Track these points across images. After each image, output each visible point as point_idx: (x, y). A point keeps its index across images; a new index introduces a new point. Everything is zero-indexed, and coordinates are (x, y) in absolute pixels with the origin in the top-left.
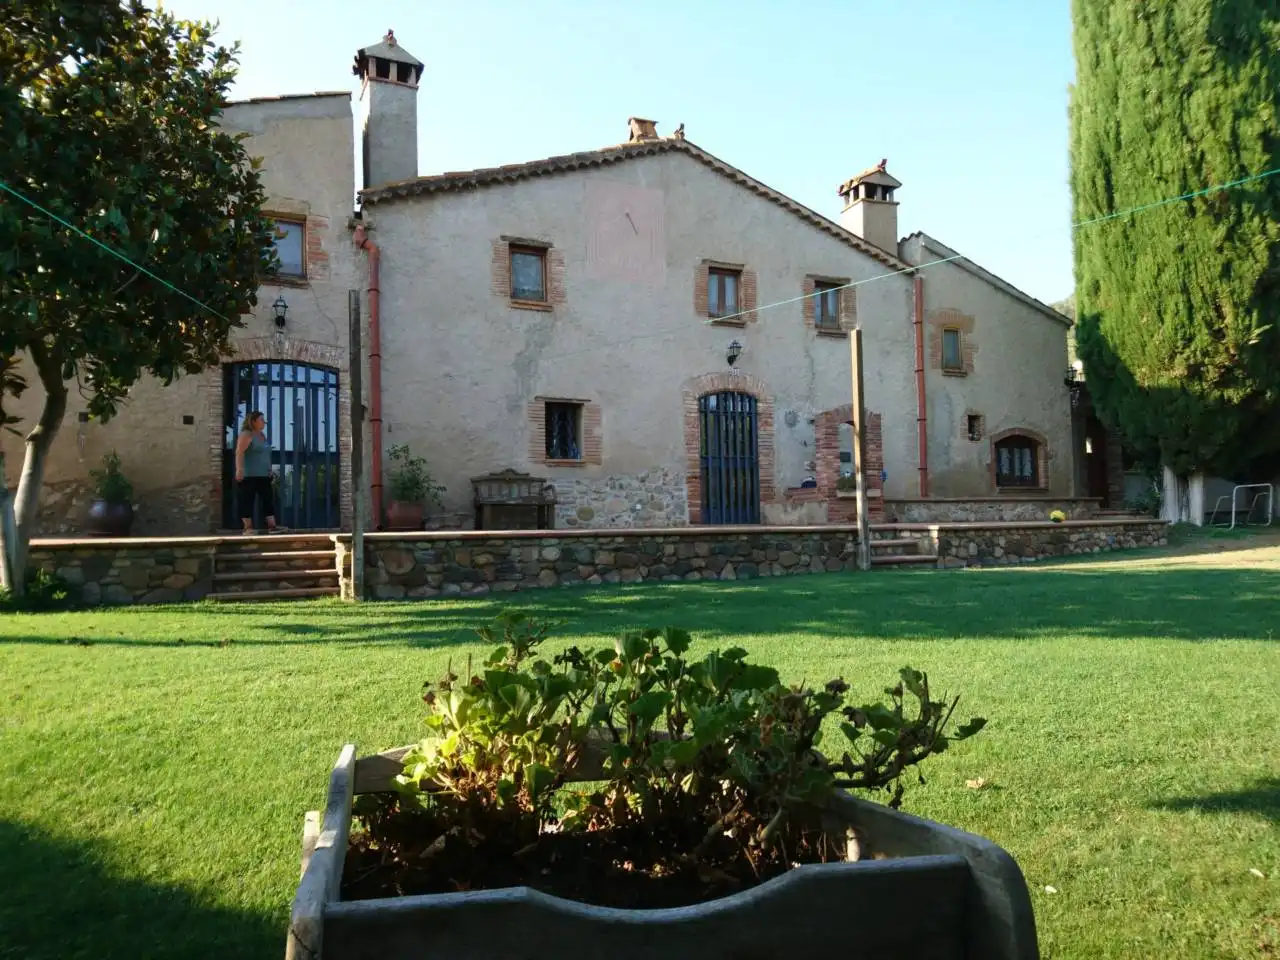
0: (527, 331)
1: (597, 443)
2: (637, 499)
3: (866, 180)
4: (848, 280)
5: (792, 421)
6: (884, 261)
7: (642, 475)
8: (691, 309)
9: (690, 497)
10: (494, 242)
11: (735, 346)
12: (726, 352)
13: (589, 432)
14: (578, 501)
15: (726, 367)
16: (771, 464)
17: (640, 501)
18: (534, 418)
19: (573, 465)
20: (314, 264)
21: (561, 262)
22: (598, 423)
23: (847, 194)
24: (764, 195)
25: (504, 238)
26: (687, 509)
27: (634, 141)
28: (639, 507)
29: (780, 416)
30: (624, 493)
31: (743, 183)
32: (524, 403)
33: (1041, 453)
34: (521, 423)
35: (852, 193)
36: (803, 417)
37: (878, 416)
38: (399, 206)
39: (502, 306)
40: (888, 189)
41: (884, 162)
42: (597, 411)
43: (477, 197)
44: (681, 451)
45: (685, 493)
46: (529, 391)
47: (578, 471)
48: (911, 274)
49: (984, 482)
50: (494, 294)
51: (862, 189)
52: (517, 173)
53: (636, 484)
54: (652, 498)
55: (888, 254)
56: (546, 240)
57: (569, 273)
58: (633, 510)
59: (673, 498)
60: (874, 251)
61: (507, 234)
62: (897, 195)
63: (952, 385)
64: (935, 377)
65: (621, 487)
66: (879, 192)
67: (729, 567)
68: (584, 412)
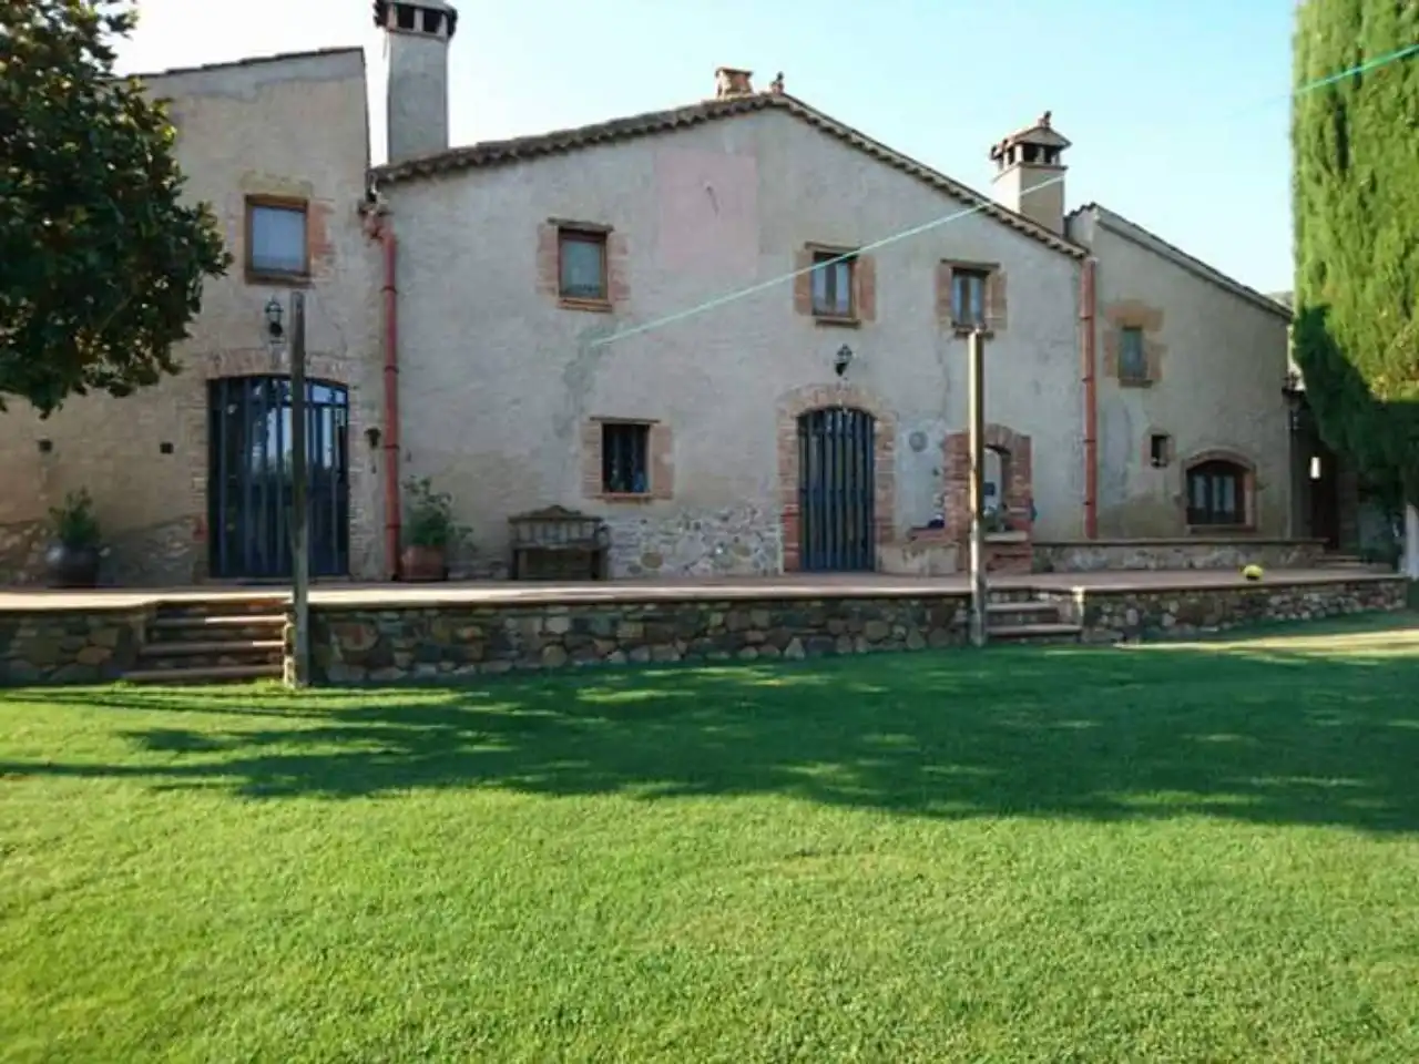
0: (582, 336)
1: (667, 473)
2: (716, 542)
3: (1022, 139)
4: (996, 266)
5: (918, 444)
6: (1045, 241)
7: (724, 512)
8: (790, 304)
9: (785, 539)
10: (541, 227)
11: (845, 351)
12: (834, 358)
13: (657, 460)
14: (643, 544)
15: (834, 378)
16: (889, 499)
17: (721, 545)
18: (587, 442)
19: (637, 500)
20: (317, 258)
21: (624, 251)
22: (668, 449)
23: (1000, 157)
24: (887, 160)
25: (552, 221)
26: (781, 555)
27: (722, 98)
28: (719, 551)
29: (903, 437)
30: (700, 535)
31: (859, 146)
32: (576, 425)
33: (1248, 480)
34: (573, 450)
35: (1006, 156)
36: (933, 439)
37: (1027, 439)
38: (420, 185)
39: (550, 306)
40: (1053, 150)
41: (1048, 115)
42: (667, 432)
43: (522, 170)
44: (774, 483)
45: (778, 535)
46: (582, 410)
47: (644, 507)
48: (1080, 257)
49: (1172, 519)
50: (539, 290)
51: (1019, 151)
52: (568, 141)
53: (716, 523)
54: (737, 540)
55: (1050, 232)
56: (604, 223)
57: (632, 263)
58: (712, 555)
59: (762, 540)
60: (1031, 228)
61: (557, 216)
62: (1065, 157)
63: (1133, 397)
64: (1108, 387)
65: (697, 527)
66: (1042, 153)
67: (796, 641)
68: (652, 436)
